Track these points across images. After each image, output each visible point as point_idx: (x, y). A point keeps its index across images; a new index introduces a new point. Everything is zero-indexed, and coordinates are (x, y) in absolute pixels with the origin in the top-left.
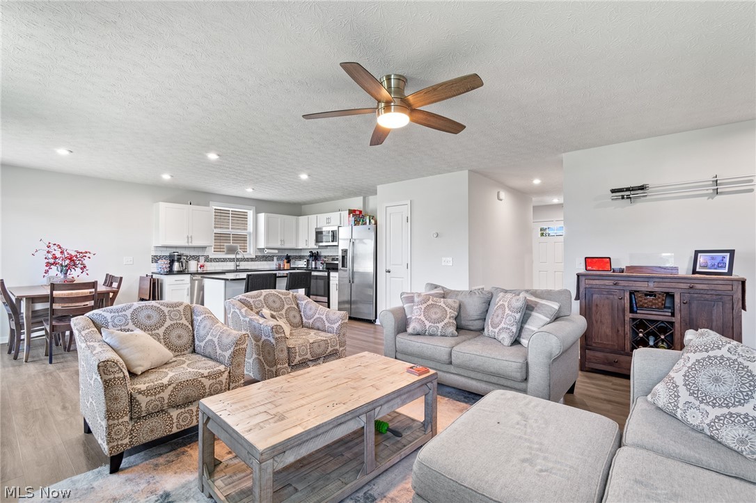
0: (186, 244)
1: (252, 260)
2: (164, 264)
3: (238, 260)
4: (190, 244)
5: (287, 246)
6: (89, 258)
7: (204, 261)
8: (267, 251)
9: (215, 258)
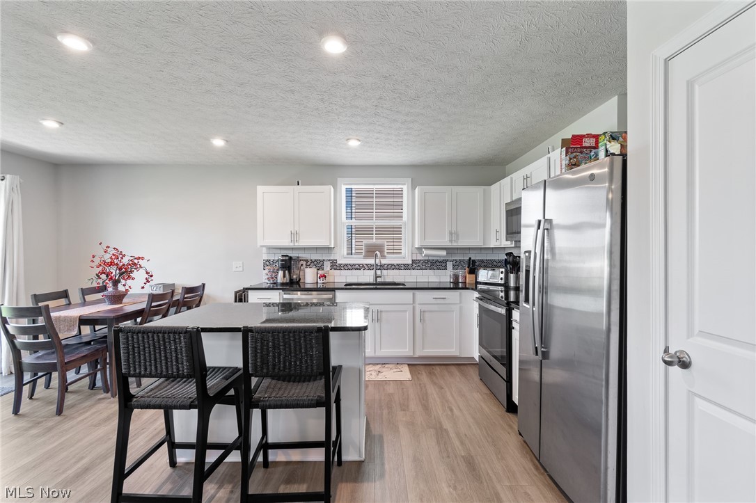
0: (291, 244)
1: (406, 267)
3: (382, 267)
7: (329, 268)
8: (425, 252)
9: (346, 265)
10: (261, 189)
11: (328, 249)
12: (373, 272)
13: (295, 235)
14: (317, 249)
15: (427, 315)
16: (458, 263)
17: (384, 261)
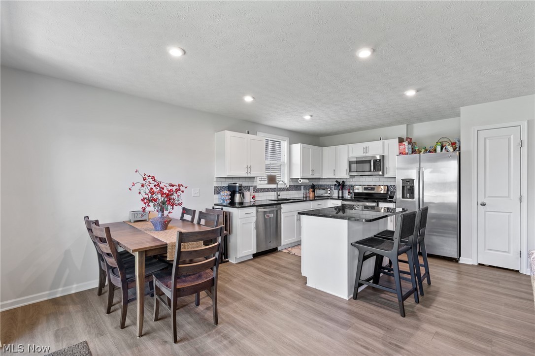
0: (246, 175)
2: (226, 194)
4: (249, 175)
5: (316, 176)
6: (183, 191)
7: (252, 191)
9: (261, 189)
10: (228, 133)
11: (252, 179)
12: (275, 193)
13: (248, 169)
17: (279, 186)
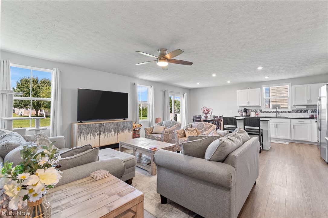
1: (289, 112)
2: (240, 113)
3: (279, 112)
4: (248, 105)
7: (259, 112)
8: (296, 107)
9: (265, 111)
10: (238, 91)
11: (259, 106)
12: (276, 113)
13: (248, 103)
14: (255, 106)
15: (296, 127)
16: (313, 111)
17: (279, 110)
